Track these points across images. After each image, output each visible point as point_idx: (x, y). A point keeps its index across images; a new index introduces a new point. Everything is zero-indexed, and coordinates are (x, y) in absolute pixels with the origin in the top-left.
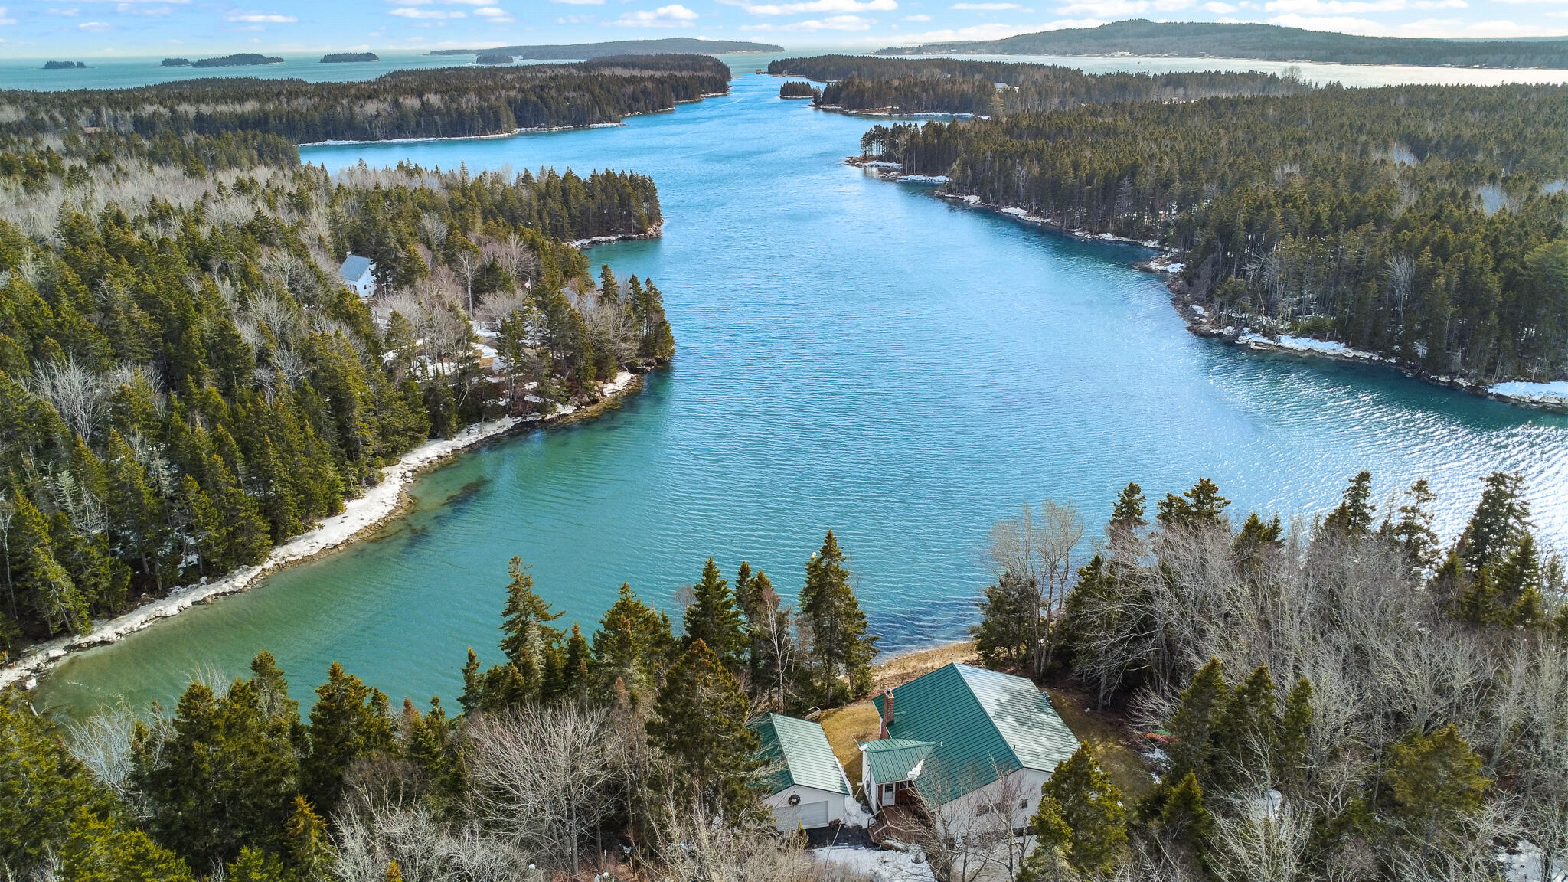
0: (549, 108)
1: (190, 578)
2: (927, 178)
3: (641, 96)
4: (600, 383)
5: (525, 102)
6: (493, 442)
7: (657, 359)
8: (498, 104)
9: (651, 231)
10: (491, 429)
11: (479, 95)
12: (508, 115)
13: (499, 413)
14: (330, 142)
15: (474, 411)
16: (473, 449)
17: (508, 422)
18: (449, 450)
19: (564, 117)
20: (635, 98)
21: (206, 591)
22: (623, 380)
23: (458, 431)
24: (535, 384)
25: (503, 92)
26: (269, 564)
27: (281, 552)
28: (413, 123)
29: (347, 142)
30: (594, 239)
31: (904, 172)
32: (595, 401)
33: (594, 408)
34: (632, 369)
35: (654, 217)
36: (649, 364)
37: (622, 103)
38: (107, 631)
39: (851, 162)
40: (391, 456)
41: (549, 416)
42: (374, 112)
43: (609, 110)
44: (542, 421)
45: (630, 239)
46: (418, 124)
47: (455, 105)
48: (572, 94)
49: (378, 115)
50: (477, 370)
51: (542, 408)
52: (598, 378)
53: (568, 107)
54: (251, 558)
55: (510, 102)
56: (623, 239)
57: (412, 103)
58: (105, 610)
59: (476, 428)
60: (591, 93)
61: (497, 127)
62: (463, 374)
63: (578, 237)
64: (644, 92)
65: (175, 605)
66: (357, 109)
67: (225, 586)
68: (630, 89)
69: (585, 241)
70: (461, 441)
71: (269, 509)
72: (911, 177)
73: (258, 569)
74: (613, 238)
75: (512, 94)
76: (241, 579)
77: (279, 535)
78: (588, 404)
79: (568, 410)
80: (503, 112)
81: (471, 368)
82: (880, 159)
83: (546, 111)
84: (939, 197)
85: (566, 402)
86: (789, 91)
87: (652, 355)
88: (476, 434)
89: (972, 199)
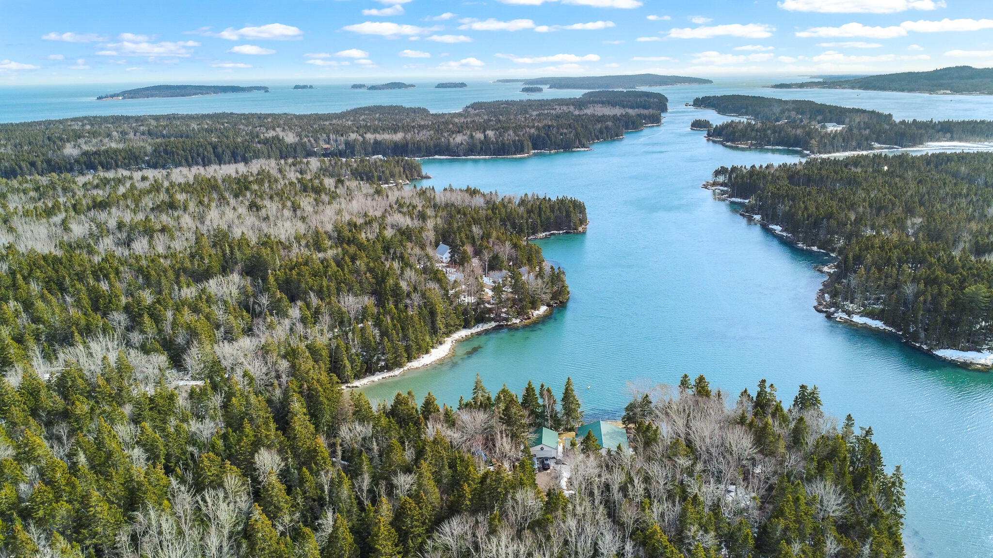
0: (551, 141)
1: (381, 370)
2: (742, 201)
3: (605, 131)
4: (533, 311)
5: (539, 136)
6: (487, 332)
7: (561, 300)
8: (524, 139)
9: (580, 229)
10: (487, 326)
11: (515, 132)
12: (528, 145)
13: (490, 320)
14: (437, 157)
15: (481, 319)
16: (479, 334)
17: (493, 324)
18: (469, 333)
19: (558, 146)
20: (601, 132)
21: (386, 374)
22: (543, 309)
23: (474, 326)
24: (506, 309)
25: (528, 130)
26: (406, 368)
27: (409, 365)
28: (479, 148)
29: (445, 157)
30: (552, 232)
31: (730, 196)
32: (529, 318)
33: (528, 321)
34: (549, 305)
35: (583, 221)
36: (556, 303)
37: (593, 134)
39: (705, 187)
40: (448, 334)
41: (509, 323)
42: (460, 142)
43: (584, 141)
44: (506, 325)
45: (569, 232)
46: (481, 148)
47: (501, 138)
48: (565, 131)
49: (462, 143)
50: (483, 302)
51: (507, 320)
52: (532, 308)
53: (562, 140)
54: (400, 365)
55: (531, 137)
56: (566, 232)
57: (479, 136)
58: (357, 377)
59: (480, 325)
60: (576, 129)
61: (522, 151)
62: (478, 304)
63: (544, 231)
64: (607, 128)
65: (377, 378)
66: (451, 140)
67: (391, 374)
68: (599, 126)
69: (548, 233)
70: (475, 330)
71: (408, 349)
72: (733, 199)
73: (402, 369)
74: (561, 232)
75: (533, 131)
76: (397, 372)
77: (410, 359)
78: (526, 319)
79: (518, 321)
80: (525, 143)
81: (481, 301)
82: (722, 185)
83: (549, 142)
84: (741, 215)
85: (516, 318)
86: (697, 125)
87: (558, 299)
88: (480, 328)
89: (758, 217)
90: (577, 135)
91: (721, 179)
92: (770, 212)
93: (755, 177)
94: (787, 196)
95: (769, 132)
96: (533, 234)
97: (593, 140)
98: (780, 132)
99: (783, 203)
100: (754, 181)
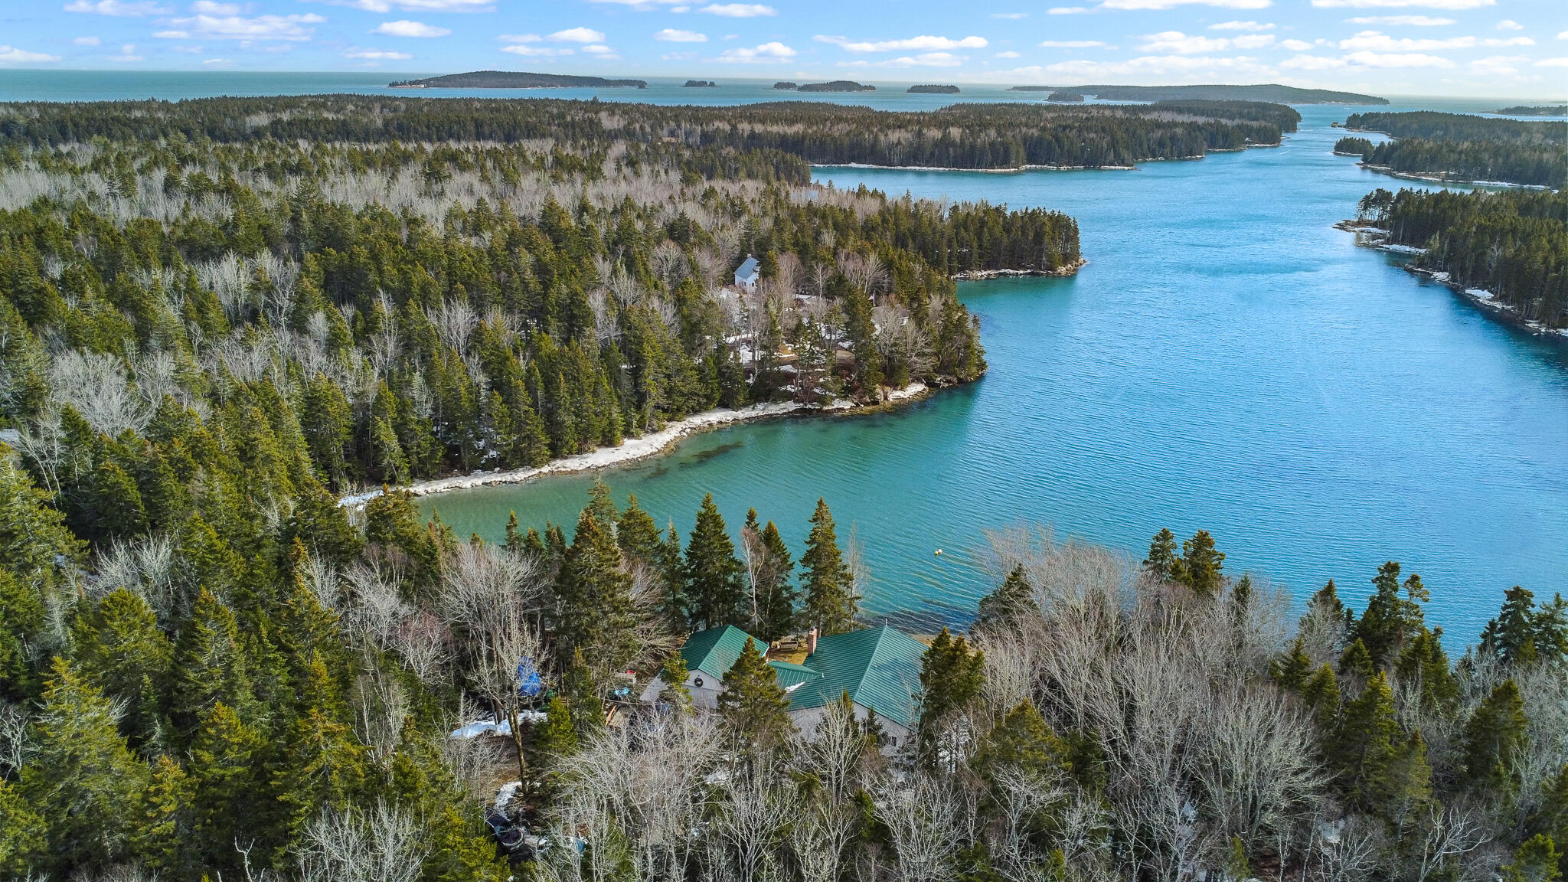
1: (488, 467)
2: (1413, 250)
3: (1168, 142)
4: (888, 389)
5: (1041, 139)
7: (959, 379)
8: (1012, 140)
9: (1062, 269)
10: (774, 409)
11: (999, 132)
13: (787, 397)
15: (765, 392)
16: (750, 421)
17: (791, 406)
18: (730, 418)
20: (1161, 144)
21: (495, 477)
22: (915, 389)
23: (745, 405)
25: (1023, 130)
26: (546, 469)
27: (559, 463)
28: (928, 154)
29: (866, 166)
30: (1003, 271)
31: (1388, 241)
32: (876, 403)
33: (871, 408)
34: (930, 384)
35: (1071, 257)
36: (949, 382)
37: (1145, 146)
38: (420, 488)
39: (1342, 225)
40: (685, 413)
41: (825, 408)
42: (896, 142)
43: (1126, 155)
44: (820, 410)
45: (1038, 275)
47: (971, 140)
48: (1092, 135)
49: (900, 144)
50: (781, 361)
51: (823, 400)
52: (891, 384)
53: (1083, 147)
55: (1026, 140)
56: (1031, 274)
58: (423, 473)
59: (760, 406)
61: (1005, 162)
63: (987, 267)
64: (1175, 138)
65: (466, 483)
67: (508, 477)
68: (1159, 133)
70: (742, 414)
72: (1396, 247)
73: (537, 471)
74: (1021, 272)
75: (1032, 131)
76: (520, 475)
77: (568, 452)
78: (867, 404)
79: (847, 405)
82: (1375, 225)
83: (1059, 151)
84: (1407, 270)
85: (845, 398)
86: (1345, 147)
87: (953, 374)
88: (759, 410)
89: (1442, 276)
90: (1113, 144)
91: (1375, 214)
92: (1469, 264)
93: (1446, 204)
94: (1514, 231)
95: (1486, 156)
96: (961, 270)
97: (1144, 156)
98: (1508, 156)
99: (1501, 244)
100: (1443, 211)
